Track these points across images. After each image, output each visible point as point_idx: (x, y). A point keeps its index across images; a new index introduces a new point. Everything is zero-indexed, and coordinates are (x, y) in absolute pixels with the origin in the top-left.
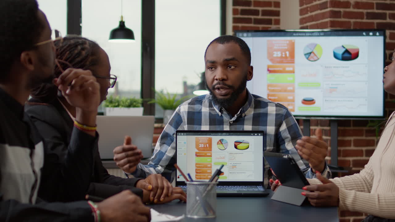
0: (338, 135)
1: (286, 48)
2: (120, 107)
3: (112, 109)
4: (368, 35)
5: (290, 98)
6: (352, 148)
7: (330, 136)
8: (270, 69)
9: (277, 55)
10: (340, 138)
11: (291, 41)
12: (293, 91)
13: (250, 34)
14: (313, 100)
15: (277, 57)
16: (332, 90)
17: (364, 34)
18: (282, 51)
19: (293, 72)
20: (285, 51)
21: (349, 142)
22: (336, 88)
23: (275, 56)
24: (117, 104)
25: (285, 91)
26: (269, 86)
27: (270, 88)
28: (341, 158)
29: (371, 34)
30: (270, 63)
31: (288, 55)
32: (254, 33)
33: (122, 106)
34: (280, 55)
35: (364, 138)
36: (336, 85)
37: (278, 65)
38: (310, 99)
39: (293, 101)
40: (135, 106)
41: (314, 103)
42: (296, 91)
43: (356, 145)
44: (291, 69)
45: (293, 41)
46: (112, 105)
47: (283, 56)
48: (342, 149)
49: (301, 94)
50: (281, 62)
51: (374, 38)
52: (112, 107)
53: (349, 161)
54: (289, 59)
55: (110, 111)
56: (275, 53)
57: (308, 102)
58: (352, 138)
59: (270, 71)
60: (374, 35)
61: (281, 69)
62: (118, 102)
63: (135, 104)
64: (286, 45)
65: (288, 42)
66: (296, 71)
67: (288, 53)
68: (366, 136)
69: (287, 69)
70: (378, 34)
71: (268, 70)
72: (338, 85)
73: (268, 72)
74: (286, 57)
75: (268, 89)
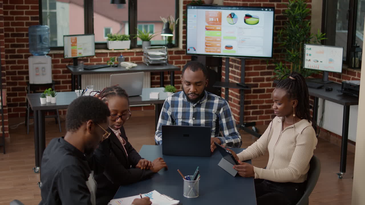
0: (245, 64)
1: (216, 16)
2: (117, 40)
3: (112, 41)
4: (264, 10)
5: (219, 45)
6: (253, 71)
7: (240, 65)
8: (207, 28)
9: (211, 20)
10: (246, 66)
11: (219, 12)
12: (220, 41)
13: (195, 7)
14: (232, 47)
15: (212, 21)
16: (243, 41)
17: (262, 9)
18: (215, 18)
19: (220, 30)
20: (216, 18)
21: (251, 68)
22: (244, 40)
23: (210, 20)
24: (115, 39)
25: (216, 41)
26: (206, 37)
27: (207, 39)
28: (246, 77)
29: (266, 10)
30: (207, 25)
31: (217, 20)
32: (198, 7)
33: (118, 40)
34: (213, 20)
35: (259, 65)
36: (245, 38)
37: (212, 25)
38: (230, 46)
39: (220, 46)
40: (125, 40)
41: (232, 48)
42: (222, 41)
43: (255, 70)
44: (219, 28)
45: (221, 12)
46: (112, 39)
47: (215, 20)
48: (247, 72)
49: (225, 43)
50: (214, 24)
51: (268, 12)
52: (112, 40)
53: (251, 79)
54: (218, 22)
55: (111, 43)
56: (210, 18)
57: (228, 47)
58: (253, 66)
59: (207, 29)
60: (268, 10)
61: (213, 28)
62: (116, 37)
63: (125, 38)
64: (216, 14)
65: (218, 13)
66: (222, 30)
67: (217, 19)
68: (261, 64)
69: (217, 28)
70: (270, 10)
71: (206, 29)
72: (246, 38)
73: (206, 30)
74: (216, 21)
75: (206, 40)
